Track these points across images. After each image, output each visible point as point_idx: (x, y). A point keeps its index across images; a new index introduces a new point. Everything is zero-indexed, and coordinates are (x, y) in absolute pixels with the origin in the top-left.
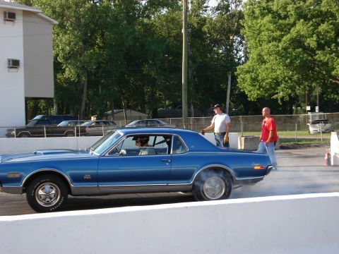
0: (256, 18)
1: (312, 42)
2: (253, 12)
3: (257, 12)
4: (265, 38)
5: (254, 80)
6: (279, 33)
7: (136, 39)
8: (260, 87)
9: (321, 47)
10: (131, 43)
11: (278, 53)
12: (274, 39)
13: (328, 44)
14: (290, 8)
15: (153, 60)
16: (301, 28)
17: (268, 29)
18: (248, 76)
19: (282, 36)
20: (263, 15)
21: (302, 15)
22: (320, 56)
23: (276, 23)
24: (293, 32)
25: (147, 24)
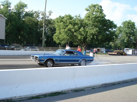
0: (59, 22)
1: (73, 30)
2: (58, 21)
3: (59, 21)
4: (61, 28)
5: (58, 38)
6: (65, 27)
7: (20, 24)
8: (60, 40)
9: (75, 31)
10: (19, 25)
11: (65, 32)
12: (64, 28)
13: (77, 31)
14: (68, 21)
15: (25, 30)
16: (70, 26)
17: (62, 26)
18: (57, 37)
19: (66, 28)
20: (61, 22)
21: (70, 23)
22: (75, 34)
23: (64, 24)
24: (69, 27)
25: (23, 20)
